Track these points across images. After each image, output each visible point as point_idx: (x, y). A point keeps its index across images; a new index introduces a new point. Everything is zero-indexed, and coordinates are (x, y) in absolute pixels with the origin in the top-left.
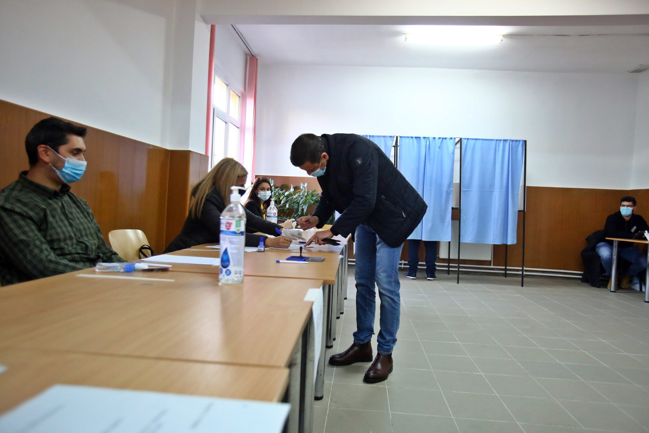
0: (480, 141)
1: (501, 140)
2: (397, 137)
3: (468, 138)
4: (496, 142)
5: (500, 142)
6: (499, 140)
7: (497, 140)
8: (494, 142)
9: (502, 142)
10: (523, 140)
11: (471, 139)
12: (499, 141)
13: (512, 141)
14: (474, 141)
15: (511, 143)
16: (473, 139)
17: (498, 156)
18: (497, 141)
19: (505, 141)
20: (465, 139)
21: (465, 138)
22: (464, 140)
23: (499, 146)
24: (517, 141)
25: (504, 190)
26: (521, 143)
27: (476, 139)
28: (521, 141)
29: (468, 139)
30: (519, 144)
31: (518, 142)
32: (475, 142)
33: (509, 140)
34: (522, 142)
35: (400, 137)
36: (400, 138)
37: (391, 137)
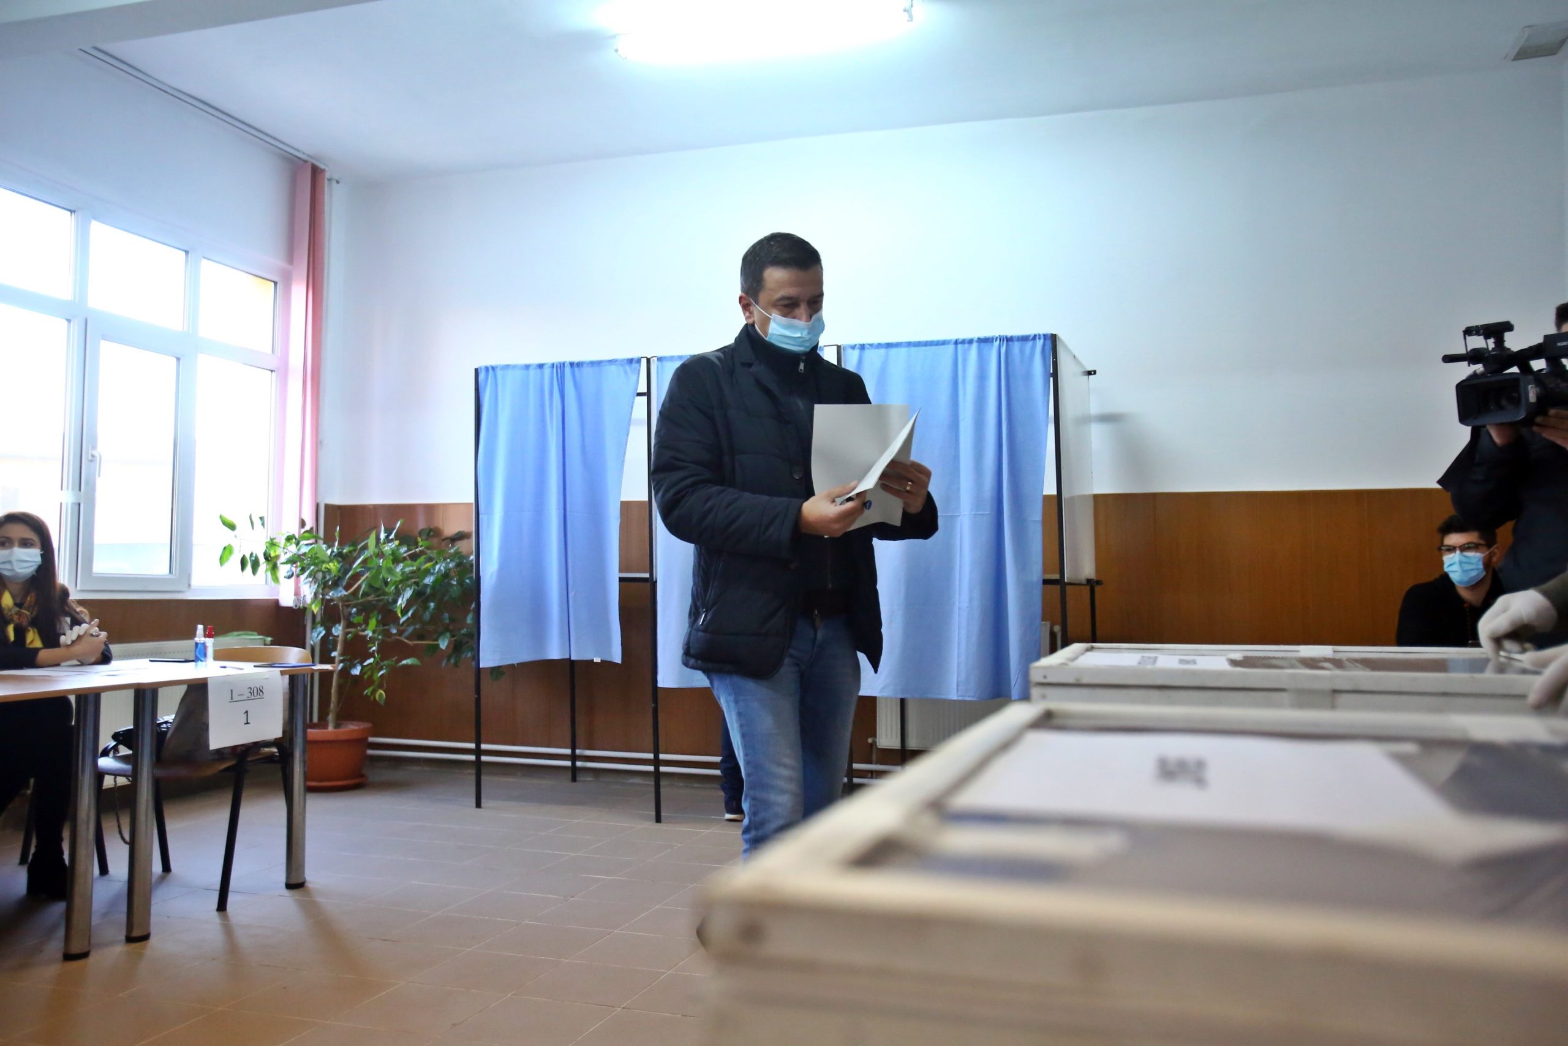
0: (903, 351)
1: (971, 341)
2: (648, 360)
3: (862, 343)
4: (956, 349)
5: (969, 349)
6: (963, 342)
7: (956, 342)
8: (951, 347)
9: (975, 345)
10: (1045, 336)
11: (871, 345)
12: (966, 345)
13: (1009, 340)
14: (882, 351)
15: (1003, 350)
16: (879, 346)
17: (965, 392)
18: (959, 346)
19: (985, 341)
20: (853, 347)
21: (853, 343)
22: (849, 351)
23: (965, 360)
24: (1024, 339)
25: (988, 510)
26: (1039, 343)
27: (889, 346)
28: (1037, 337)
29: (862, 347)
30: (1033, 348)
31: (1030, 343)
32: (887, 356)
33: (997, 338)
34: (1042, 341)
35: (660, 359)
36: (659, 363)
37: (631, 361)
